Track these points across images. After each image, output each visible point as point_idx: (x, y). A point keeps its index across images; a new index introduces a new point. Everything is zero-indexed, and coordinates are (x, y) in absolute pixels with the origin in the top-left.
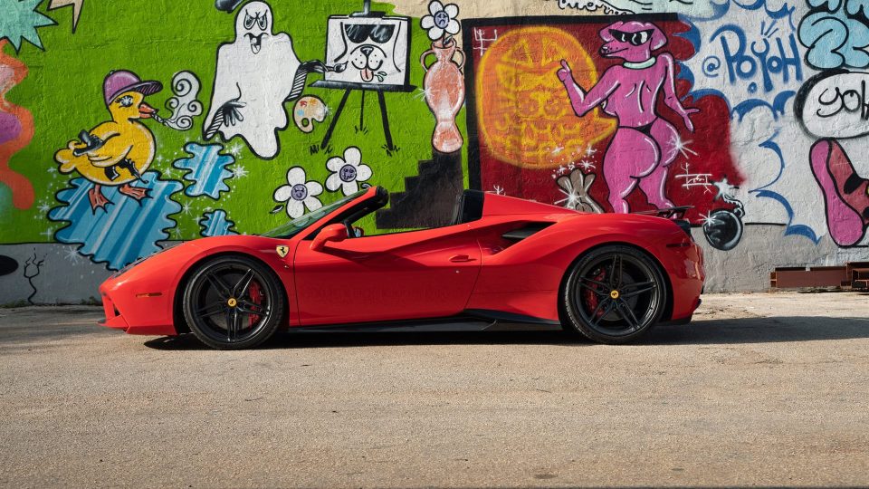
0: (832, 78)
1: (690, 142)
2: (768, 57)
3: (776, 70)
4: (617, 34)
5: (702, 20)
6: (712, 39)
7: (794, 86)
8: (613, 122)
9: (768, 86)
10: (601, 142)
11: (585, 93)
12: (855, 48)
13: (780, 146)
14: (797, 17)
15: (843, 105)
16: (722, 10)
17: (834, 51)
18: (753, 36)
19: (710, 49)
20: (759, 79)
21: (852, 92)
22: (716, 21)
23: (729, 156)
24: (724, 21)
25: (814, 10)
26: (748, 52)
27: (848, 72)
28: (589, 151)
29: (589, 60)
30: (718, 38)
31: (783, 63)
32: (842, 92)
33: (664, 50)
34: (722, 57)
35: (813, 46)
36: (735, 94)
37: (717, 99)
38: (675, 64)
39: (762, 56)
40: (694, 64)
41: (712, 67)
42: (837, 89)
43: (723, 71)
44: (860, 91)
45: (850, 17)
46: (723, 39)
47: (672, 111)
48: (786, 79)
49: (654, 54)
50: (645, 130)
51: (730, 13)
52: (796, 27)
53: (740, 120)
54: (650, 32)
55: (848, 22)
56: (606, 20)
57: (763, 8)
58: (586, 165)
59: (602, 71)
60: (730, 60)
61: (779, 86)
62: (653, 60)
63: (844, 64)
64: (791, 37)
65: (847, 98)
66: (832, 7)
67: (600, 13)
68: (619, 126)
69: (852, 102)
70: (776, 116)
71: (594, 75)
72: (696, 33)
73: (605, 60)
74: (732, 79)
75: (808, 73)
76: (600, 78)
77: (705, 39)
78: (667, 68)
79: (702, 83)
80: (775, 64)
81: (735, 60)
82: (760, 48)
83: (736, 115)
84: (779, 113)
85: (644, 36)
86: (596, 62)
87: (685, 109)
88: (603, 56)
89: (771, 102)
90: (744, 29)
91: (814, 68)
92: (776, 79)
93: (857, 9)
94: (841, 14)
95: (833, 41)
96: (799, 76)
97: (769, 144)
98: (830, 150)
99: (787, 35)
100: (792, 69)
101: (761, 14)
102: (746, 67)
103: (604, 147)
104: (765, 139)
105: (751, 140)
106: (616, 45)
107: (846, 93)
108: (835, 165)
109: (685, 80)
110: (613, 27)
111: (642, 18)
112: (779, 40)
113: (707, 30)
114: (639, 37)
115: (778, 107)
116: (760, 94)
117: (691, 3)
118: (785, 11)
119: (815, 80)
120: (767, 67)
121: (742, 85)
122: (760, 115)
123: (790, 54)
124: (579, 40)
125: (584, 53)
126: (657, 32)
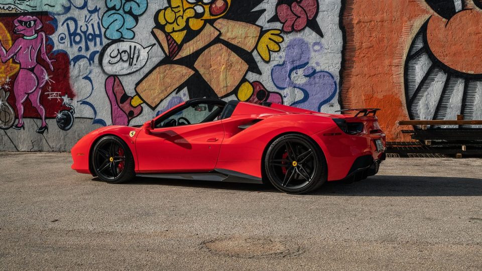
0: (116, 44)
1: (51, 76)
2: (88, 33)
3: (91, 40)
4: (21, 22)
5: (59, 14)
6: (63, 24)
7: (99, 48)
8: (18, 66)
9: (87, 49)
10: (13, 76)
11: (7, 52)
12: (127, 29)
13: (92, 79)
14: (101, 12)
15: (121, 58)
16: (67, 9)
17: (117, 31)
18: (81, 23)
19: (62, 29)
20: (83, 45)
21: (125, 51)
22: (65, 15)
23: (69, 84)
24: (69, 15)
25: (109, 9)
26: (79, 31)
27: (123, 41)
28: (8, 80)
29: (8, 35)
30: (65, 24)
31: (95, 36)
32: (120, 52)
33: (42, 30)
34: (67, 33)
35: (108, 28)
36: (72, 52)
37: (64, 55)
38: (46, 37)
39: (85, 33)
40: (55, 37)
41: (62, 39)
42: (118, 50)
43: (67, 41)
44: (129, 51)
45: (126, 13)
46: (68, 24)
47: (44, 60)
48: (95, 45)
49: (37, 32)
50: (32, 70)
51: (71, 11)
52: (101, 18)
53: (74, 65)
54: (35, 21)
55: (124, 15)
56: (16, 15)
57: (86, 8)
58: (6, 87)
59: (14, 40)
60: (70, 35)
61: (92, 49)
62: (36, 35)
63: (122, 37)
64: (98, 23)
65: (123, 54)
66: (117, 7)
67: (14, 11)
68: (20, 68)
69: (125, 57)
70: (90, 64)
71: (10, 42)
72: (55, 21)
73: (15, 35)
74: (71, 45)
75: (105, 42)
76: (13, 45)
77: (60, 24)
78: (42, 39)
79: (58, 46)
80: (90, 37)
81: (73, 35)
82: (84, 29)
83: (72, 63)
84: (92, 62)
85: (32, 23)
86: (12, 36)
87: (50, 59)
88: (15, 33)
89: (88, 57)
90: (77, 19)
91: (108, 39)
92: (91, 44)
93: (129, 9)
94: (121, 12)
95: (117, 25)
96: (101, 44)
97: (87, 78)
98: (115, 81)
99: (97, 22)
100: (98, 40)
101: (85, 12)
102: (78, 38)
103: (14, 78)
104: (85, 75)
105: (79, 76)
106: (21, 28)
107: (122, 52)
108: (116, 89)
109: (50, 45)
110: (19, 19)
111: (32, 14)
112: (92, 25)
113: (61, 19)
114: (30, 23)
115: (91, 59)
116: (83, 53)
117: (54, 6)
118: (96, 10)
119: (108, 45)
120: (87, 39)
121: (76, 48)
122: (83, 63)
123: (97, 32)
124: (4, 25)
125: (7, 32)
126: (38, 21)
